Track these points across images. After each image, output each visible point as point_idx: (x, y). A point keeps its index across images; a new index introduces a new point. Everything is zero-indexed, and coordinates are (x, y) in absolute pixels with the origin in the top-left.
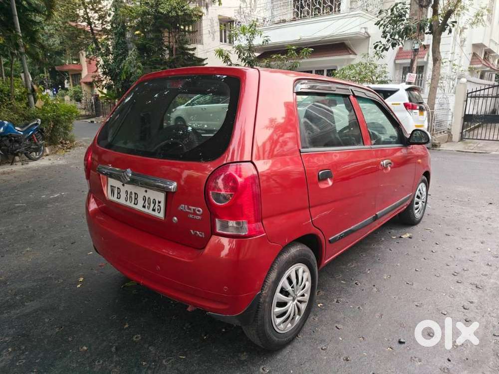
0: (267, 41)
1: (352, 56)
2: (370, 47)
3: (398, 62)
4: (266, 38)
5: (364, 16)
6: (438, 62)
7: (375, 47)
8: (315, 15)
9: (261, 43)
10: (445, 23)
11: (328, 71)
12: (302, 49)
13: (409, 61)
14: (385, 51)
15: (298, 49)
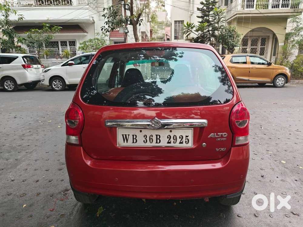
0: (21, 18)
1: (85, 34)
2: (95, 29)
3: (111, 39)
4: (20, 16)
5: (92, 11)
6: (138, 40)
7: (102, 30)
8: (64, 4)
9: (17, 19)
10: (138, 20)
11: (70, 42)
12: (53, 27)
13: (124, 38)
14: (108, 32)
15: (51, 26)
